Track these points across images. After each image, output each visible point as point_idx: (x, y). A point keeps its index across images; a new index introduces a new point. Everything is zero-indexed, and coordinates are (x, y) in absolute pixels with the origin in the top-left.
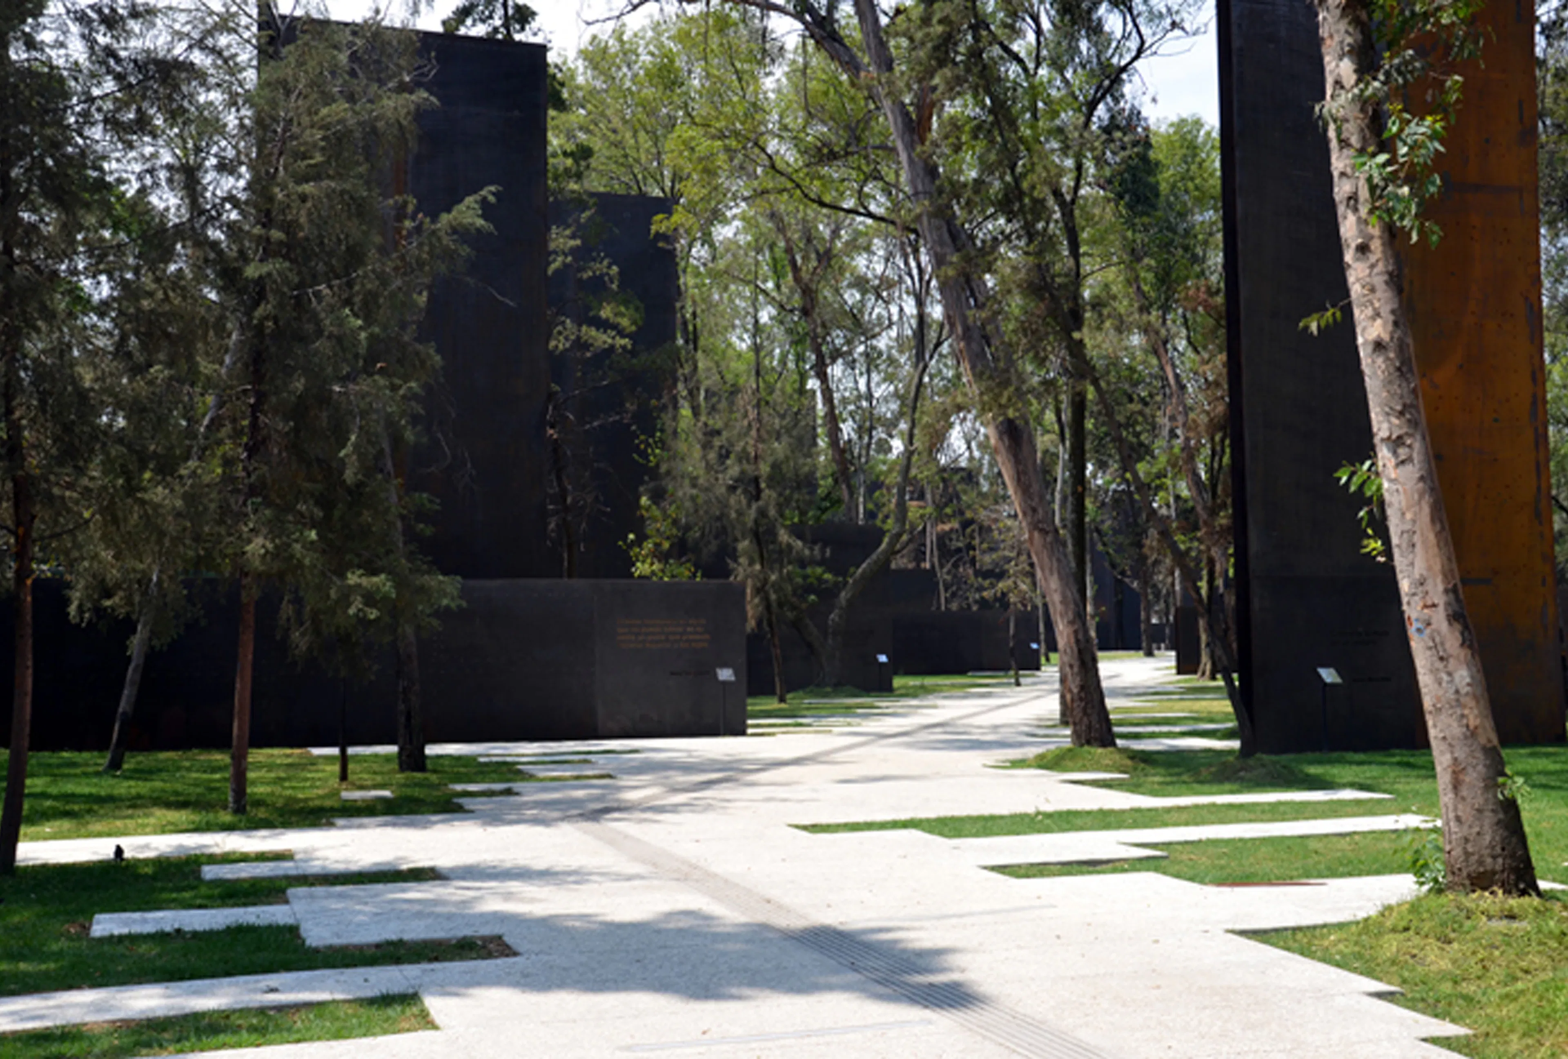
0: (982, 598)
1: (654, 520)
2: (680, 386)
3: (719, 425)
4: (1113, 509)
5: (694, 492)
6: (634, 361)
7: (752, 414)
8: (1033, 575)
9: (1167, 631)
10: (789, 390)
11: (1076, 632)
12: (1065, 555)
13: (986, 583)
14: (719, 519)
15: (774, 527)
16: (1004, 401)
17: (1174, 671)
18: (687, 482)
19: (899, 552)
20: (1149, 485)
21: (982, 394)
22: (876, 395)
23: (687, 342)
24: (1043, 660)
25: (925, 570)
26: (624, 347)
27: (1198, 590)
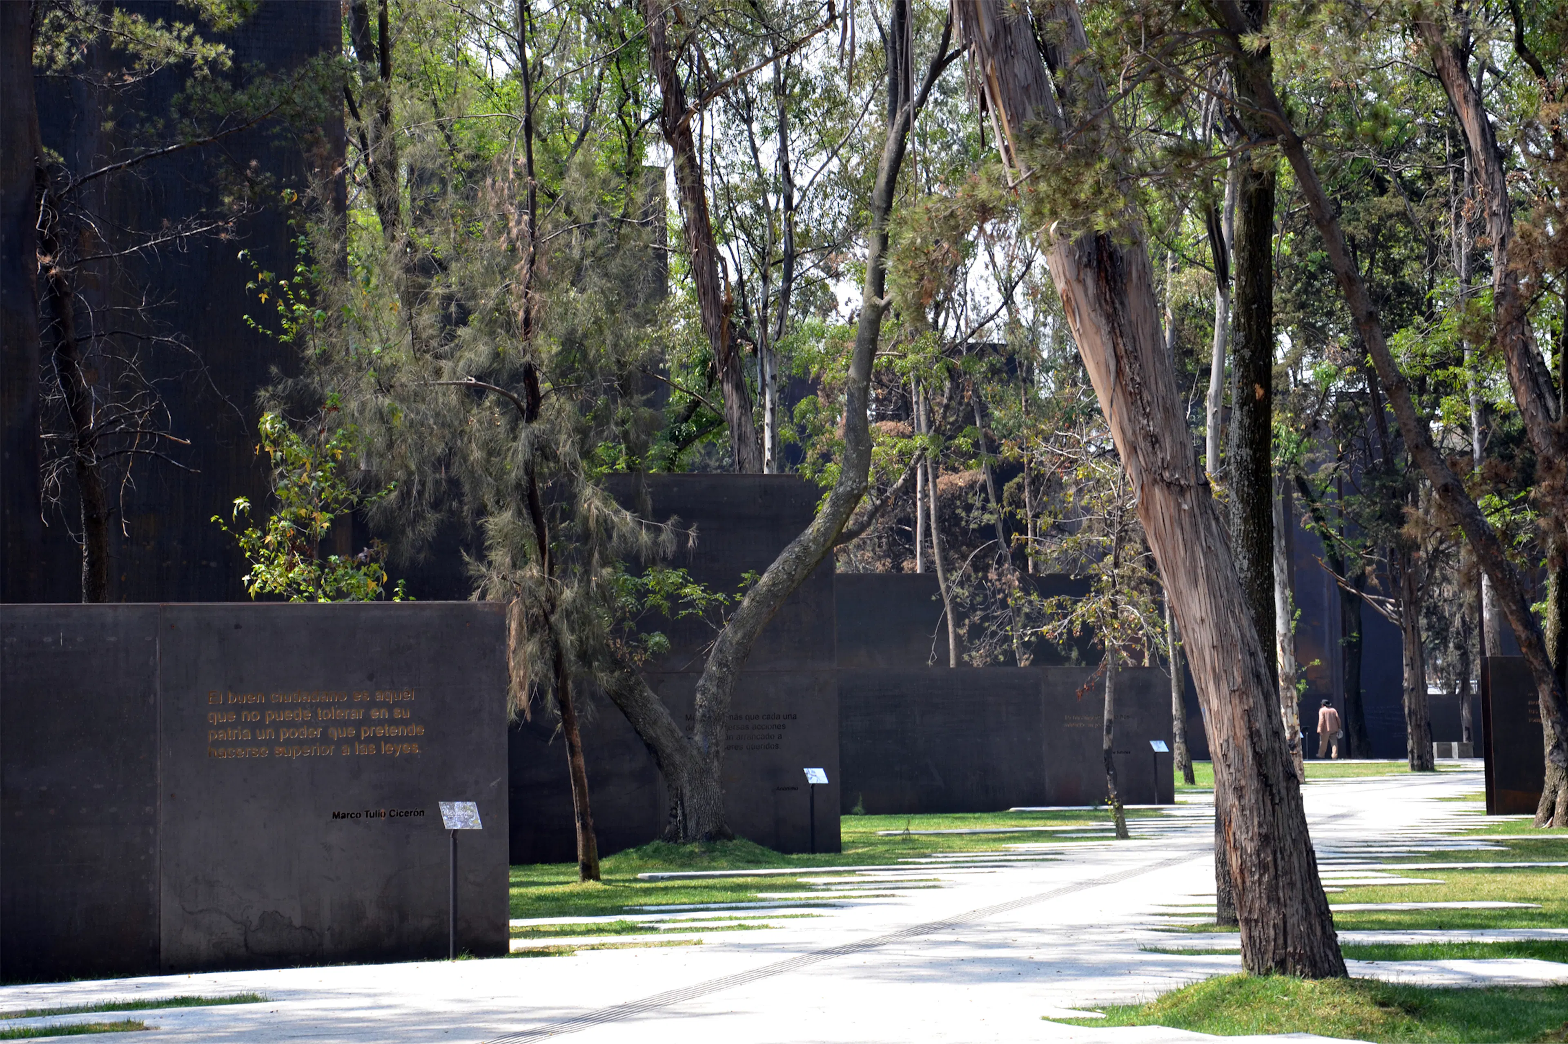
0: (1041, 637)
1: (297, 465)
2: (352, 154)
3: (443, 250)
4: (1338, 435)
5: (386, 401)
6: (241, 97)
7: (518, 224)
8: (1156, 589)
9: (1465, 713)
10: (602, 169)
11: (1249, 714)
12: (1225, 538)
13: (1049, 605)
14: (444, 462)
15: (571, 479)
16: (1084, 194)
17: (1482, 805)
18: (369, 377)
19: (852, 535)
20: (1421, 381)
21: (1034, 179)
22: (798, 181)
23: (364, 54)
24: (1179, 777)
25: (914, 575)
26: (213, 64)
27: (1533, 622)
